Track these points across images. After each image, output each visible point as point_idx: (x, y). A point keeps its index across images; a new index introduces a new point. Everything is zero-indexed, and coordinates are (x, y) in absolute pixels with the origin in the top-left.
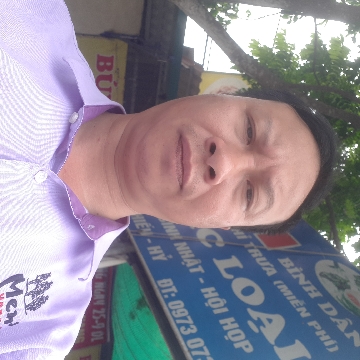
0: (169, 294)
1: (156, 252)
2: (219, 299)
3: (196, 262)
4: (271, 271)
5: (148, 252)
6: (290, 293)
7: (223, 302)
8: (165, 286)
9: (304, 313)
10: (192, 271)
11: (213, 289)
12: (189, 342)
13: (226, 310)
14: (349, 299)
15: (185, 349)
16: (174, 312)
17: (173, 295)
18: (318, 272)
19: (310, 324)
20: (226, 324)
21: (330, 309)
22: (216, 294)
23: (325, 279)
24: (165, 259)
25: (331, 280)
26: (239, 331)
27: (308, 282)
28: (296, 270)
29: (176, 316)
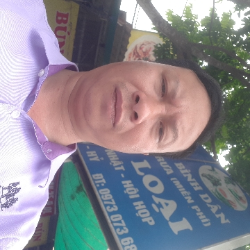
0: (100, 184)
1: (92, 155)
2: (134, 189)
3: (120, 163)
4: (169, 171)
5: (87, 154)
6: (181, 186)
7: (136, 190)
8: (98, 178)
9: (190, 200)
10: (116, 169)
11: (130, 182)
12: (112, 217)
13: (138, 196)
14: (220, 192)
15: (109, 221)
16: (102, 197)
17: (103, 185)
18: (200, 173)
19: (193, 208)
20: (138, 206)
21: (207, 198)
22: (132, 185)
23: (205, 178)
24: (99, 160)
25: (209, 179)
26: (146, 211)
27: (194, 180)
28: (186, 171)
29: (104, 199)
